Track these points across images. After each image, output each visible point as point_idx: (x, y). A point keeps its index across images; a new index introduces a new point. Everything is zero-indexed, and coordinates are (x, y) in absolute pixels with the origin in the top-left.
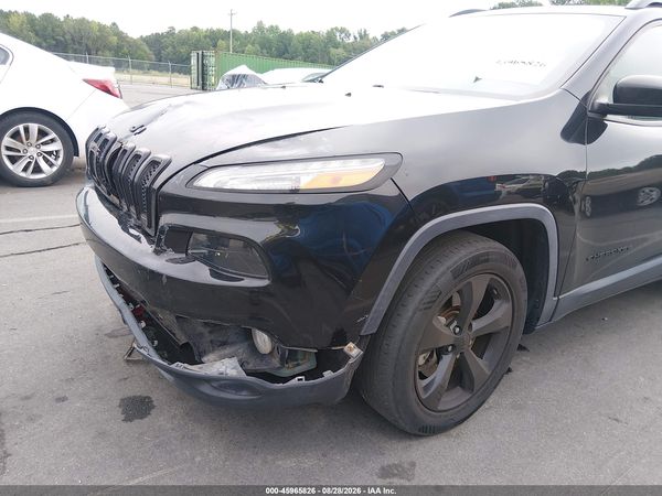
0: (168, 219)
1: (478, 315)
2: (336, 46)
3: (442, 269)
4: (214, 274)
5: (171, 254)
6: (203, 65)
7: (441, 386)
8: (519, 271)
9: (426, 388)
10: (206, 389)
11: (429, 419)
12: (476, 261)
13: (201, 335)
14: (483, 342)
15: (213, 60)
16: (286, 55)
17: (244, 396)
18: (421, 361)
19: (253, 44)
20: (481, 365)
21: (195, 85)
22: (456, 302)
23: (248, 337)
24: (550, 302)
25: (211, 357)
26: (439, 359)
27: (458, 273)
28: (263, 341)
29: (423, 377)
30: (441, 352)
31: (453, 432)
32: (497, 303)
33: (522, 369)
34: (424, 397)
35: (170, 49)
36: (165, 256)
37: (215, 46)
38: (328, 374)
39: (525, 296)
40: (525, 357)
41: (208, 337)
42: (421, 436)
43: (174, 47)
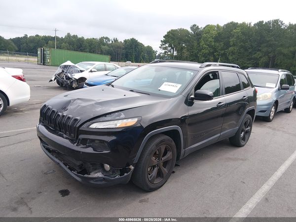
0: (81, 137)
1: (163, 156)
2: (104, 44)
3: (153, 144)
4: (94, 150)
5: (82, 146)
6: (44, 54)
7: (154, 177)
8: (173, 143)
9: (150, 177)
10: (92, 182)
11: (152, 186)
12: (162, 141)
13: (90, 167)
14: (165, 164)
15: (48, 52)
16: (81, 48)
17: (103, 182)
18: (149, 170)
19: (65, 43)
20: (165, 170)
21: (40, 63)
22: (157, 153)
23: (103, 167)
24: (183, 151)
25: (92, 173)
26: (154, 169)
27: (157, 145)
28: (107, 167)
29: (149, 174)
30: (154, 167)
31: (159, 190)
32: (168, 152)
33: (178, 171)
34: (150, 180)
35: (25, 44)
36: (80, 146)
37: (47, 43)
38: (125, 174)
39: (175, 150)
40: (179, 168)
41: (92, 168)
42: (150, 192)
43: (27, 44)
